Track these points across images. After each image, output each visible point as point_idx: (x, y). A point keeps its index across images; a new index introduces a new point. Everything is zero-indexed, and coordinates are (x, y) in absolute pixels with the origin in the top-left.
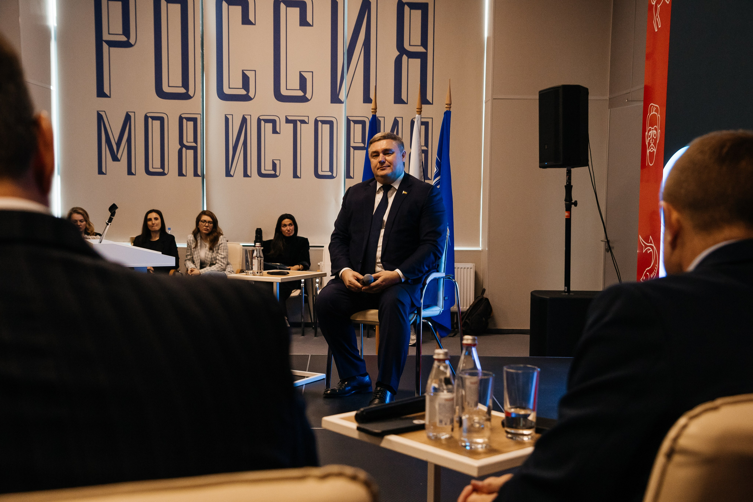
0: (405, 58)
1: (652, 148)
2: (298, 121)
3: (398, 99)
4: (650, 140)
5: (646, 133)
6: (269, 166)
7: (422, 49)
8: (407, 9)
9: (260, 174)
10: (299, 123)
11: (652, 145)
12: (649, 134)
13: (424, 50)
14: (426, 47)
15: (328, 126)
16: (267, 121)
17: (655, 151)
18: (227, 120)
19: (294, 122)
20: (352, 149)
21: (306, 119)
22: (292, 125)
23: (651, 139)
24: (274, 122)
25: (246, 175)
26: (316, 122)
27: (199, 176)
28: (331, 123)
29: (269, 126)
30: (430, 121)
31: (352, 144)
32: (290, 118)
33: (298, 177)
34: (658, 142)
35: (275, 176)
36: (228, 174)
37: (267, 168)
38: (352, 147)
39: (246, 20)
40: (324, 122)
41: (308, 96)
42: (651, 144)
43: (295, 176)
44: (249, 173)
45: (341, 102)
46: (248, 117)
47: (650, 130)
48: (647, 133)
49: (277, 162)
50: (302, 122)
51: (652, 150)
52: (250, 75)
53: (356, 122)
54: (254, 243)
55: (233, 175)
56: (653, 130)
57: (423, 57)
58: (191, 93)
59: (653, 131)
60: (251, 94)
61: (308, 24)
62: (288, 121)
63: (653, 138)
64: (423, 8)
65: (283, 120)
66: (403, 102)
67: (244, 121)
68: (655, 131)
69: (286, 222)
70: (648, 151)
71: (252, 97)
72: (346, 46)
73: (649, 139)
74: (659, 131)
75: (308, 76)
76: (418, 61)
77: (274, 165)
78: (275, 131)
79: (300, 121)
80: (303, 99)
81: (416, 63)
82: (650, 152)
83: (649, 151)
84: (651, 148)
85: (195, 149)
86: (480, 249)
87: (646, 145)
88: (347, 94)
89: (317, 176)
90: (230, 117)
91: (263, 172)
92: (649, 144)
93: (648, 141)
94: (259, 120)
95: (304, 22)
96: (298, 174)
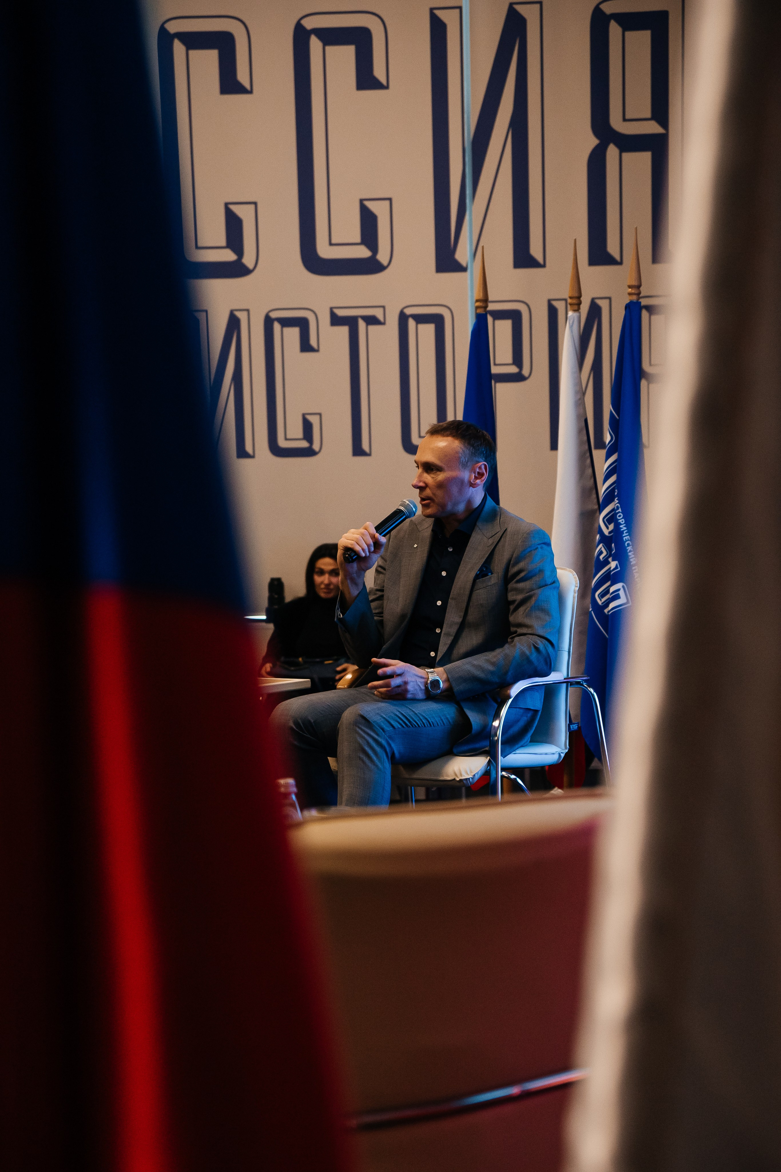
0: (612, 151)
2: (360, 320)
3: (599, 254)
6: (296, 430)
7: (653, 128)
8: (615, 29)
9: (276, 450)
10: (362, 324)
13: (661, 131)
14: (664, 122)
15: (431, 329)
16: (286, 322)
19: (351, 323)
21: (378, 314)
22: (344, 330)
24: (302, 324)
25: (241, 453)
26: (403, 319)
28: (437, 321)
29: (293, 334)
32: (340, 313)
33: (364, 453)
35: (309, 452)
37: (291, 434)
39: (230, 84)
40: (421, 319)
41: (383, 257)
43: (358, 450)
44: (248, 448)
45: (460, 268)
46: (242, 316)
49: (314, 420)
50: (371, 320)
52: (244, 213)
53: (497, 314)
54: (265, 614)
57: (656, 146)
60: (248, 260)
61: (376, 85)
62: (336, 320)
64: (657, 23)
65: (325, 319)
67: (234, 323)
69: (325, 564)
71: (250, 267)
72: (469, 129)
75: (379, 209)
76: (645, 158)
77: (307, 427)
78: (306, 347)
79: (364, 318)
80: (371, 266)
81: (642, 163)
88: (474, 248)
89: (410, 447)
90: (201, 317)
91: (282, 442)
94: (269, 322)
95: (366, 79)
96: (365, 446)
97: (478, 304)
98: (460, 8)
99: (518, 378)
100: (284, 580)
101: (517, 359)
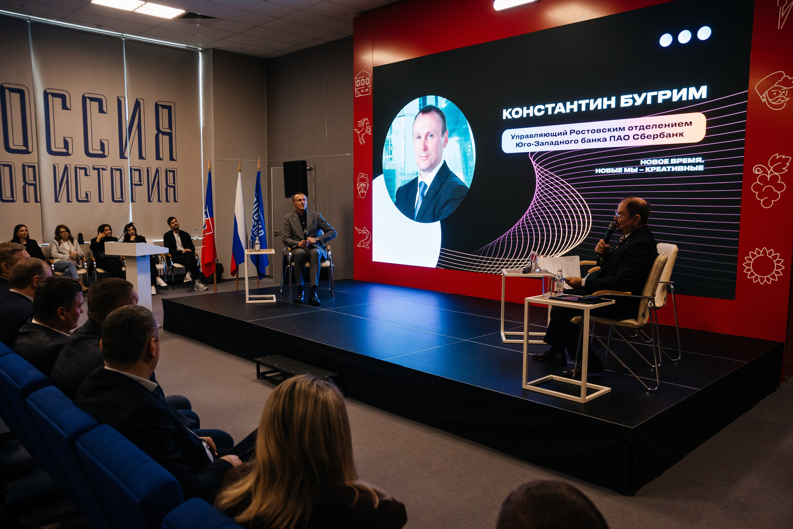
0: (160, 135)
2: (100, 169)
3: (158, 158)
4: (360, 188)
6: (84, 196)
7: (169, 131)
8: (160, 108)
9: (78, 201)
10: (101, 170)
11: (363, 190)
13: (171, 131)
14: (171, 130)
15: (119, 172)
16: (80, 168)
17: (366, 192)
18: (54, 167)
19: (98, 169)
20: (134, 185)
21: (105, 168)
22: (97, 171)
24: (85, 169)
25: (68, 201)
26: (112, 169)
27: (38, 202)
28: (120, 170)
29: (82, 171)
30: (175, 170)
31: (134, 183)
32: (95, 167)
33: (102, 202)
34: (367, 189)
35: (87, 201)
36: (57, 200)
37: (82, 196)
38: (134, 184)
39: (65, 107)
40: (116, 170)
41: (106, 154)
43: (100, 201)
44: (70, 200)
45: (125, 158)
46: (68, 166)
47: (361, 184)
48: (358, 185)
49: (89, 193)
50: (103, 169)
52: (69, 140)
53: (135, 170)
55: (59, 201)
57: (170, 135)
58: (30, 150)
60: (70, 152)
61: (104, 112)
62: (94, 169)
64: (169, 108)
65: (91, 168)
66: (161, 159)
67: (66, 168)
70: (360, 193)
71: (71, 154)
72: (127, 127)
73: (360, 187)
74: (368, 185)
75: (105, 142)
76: (168, 137)
77: (87, 195)
78: (86, 174)
79: (101, 168)
80: (103, 156)
81: (166, 138)
82: (361, 193)
83: (360, 192)
85: (35, 185)
87: (358, 190)
88: (129, 154)
89: (114, 200)
90: (56, 166)
91: (80, 199)
92: (360, 189)
94: (76, 168)
95: (101, 111)
96: (102, 200)
97: (209, 169)
98: (125, 98)
99: (140, 185)
100: (82, 234)
101: (140, 181)
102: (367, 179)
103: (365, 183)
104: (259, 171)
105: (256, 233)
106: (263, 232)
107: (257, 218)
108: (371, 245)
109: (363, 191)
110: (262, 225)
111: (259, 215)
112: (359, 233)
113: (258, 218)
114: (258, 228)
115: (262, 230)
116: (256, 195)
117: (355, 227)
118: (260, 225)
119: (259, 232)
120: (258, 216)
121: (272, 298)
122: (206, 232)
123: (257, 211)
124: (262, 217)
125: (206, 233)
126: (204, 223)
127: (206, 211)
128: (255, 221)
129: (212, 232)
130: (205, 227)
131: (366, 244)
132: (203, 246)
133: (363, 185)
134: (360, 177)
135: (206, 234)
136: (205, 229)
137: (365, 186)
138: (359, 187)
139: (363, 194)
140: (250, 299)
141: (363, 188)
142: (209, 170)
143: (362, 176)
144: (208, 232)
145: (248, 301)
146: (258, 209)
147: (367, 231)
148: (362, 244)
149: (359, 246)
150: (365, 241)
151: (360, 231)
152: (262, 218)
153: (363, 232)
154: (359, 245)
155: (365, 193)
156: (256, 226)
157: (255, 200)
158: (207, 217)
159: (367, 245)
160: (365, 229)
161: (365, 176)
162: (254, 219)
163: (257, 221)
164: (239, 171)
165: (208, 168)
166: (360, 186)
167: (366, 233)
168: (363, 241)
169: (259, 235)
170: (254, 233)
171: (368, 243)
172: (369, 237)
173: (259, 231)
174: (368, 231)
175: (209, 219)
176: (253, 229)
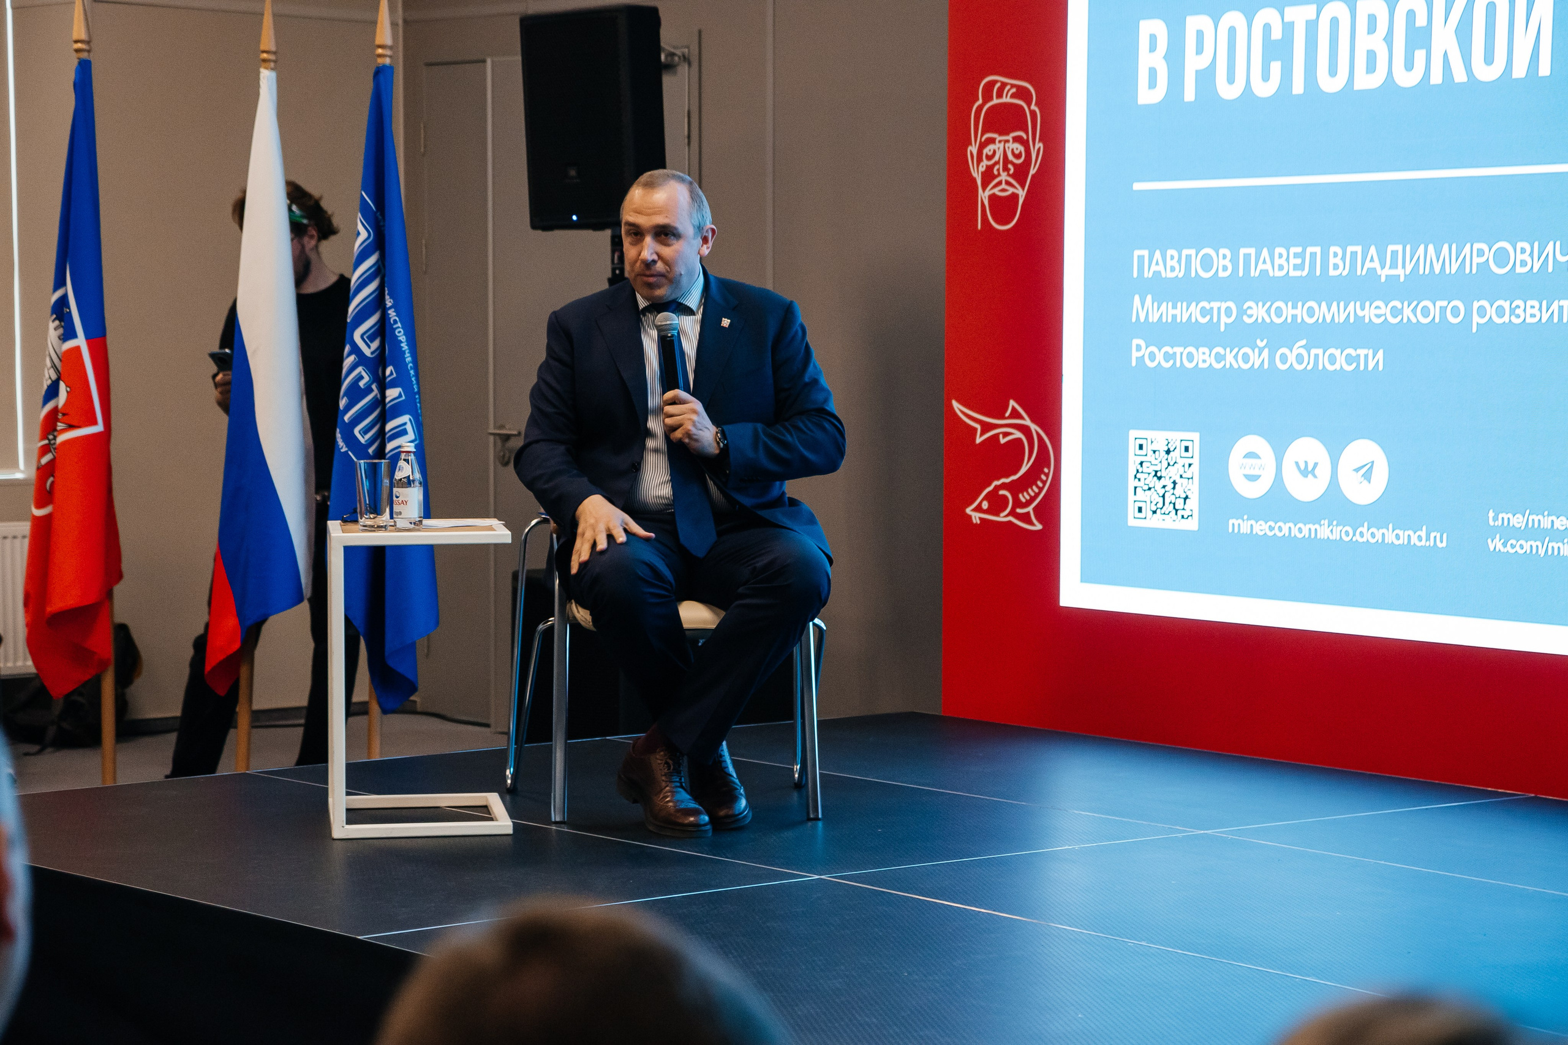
1: (1004, 186)
4: (989, 169)
5: (970, 148)
11: (1004, 176)
12: (987, 150)
17: (1022, 194)
23: (997, 163)
34: (1032, 171)
42: (999, 175)
47: (992, 141)
48: (973, 149)
51: (1003, 190)
56: (1008, 141)
59: (1007, 145)
63: (1006, 160)
68: (1019, 148)
70: (984, 195)
73: (985, 163)
74: (1039, 145)
82: (993, 198)
83: (988, 193)
84: (1000, 183)
86: (19, 476)
87: (974, 180)
93: (982, 168)
102: (1033, 113)
103: (1017, 139)
104: (387, 61)
105: (365, 431)
106: (409, 427)
107: (375, 345)
108: (1049, 510)
109: (1005, 186)
110: (408, 389)
111: (384, 320)
112: (979, 440)
113: (382, 346)
114: (381, 401)
115: (406, 418)
116: (364, 207)
117: (956, 405)
118: (393, 384)
119: (389, 426)
120: (382, 331)
121: (483, 813)
122: (60, 426)
123: (377, 303)
124: (403, 338)
125: (63, 431)
126: (49, 375)
127: (63, 301)
128: (362, 360)
129: (95, 423)
130: (52, 392)
131: (1017, 503)
132: (40, 505)
133: (1004, 146)
134: (988, 97)
135: (61, 438)
136: (55, 410)
137: (1018, 156)
138: (980, 160)
139: (1002, 206)
140: (354, 816)
141: (1006, 169)
142: (77, 51)
143: (1000, 95)
144: (71, 427)
145: (341, 829)
146: (381, 289)
147: (1027, 422)
148: (997, 503)
149: (976, 517)
150: (1016, 488)
151: (987, 427)
152: (405, 346)
153: (1006, 434)
154: (975, 510)
155: (1015, 197)
156: (369, 390)
157: (364, 234)
158: (68, 333)
159: (1030, 509)
160: (1015, 414)
161: (1022, 93)
162: (356, 350)
163: (377, 364)
164: (264, 61)
165: (75, 37)
166: (989, 158)
167: (1018, 435)
168: (1004, 486)
169: (382, 446)
170: (356, 431)
171: (1033, 499)
172: (1042, 460)
173: (383, 419)
174: (1034, 427)
175: (77, 349)
176: (348, 408)
